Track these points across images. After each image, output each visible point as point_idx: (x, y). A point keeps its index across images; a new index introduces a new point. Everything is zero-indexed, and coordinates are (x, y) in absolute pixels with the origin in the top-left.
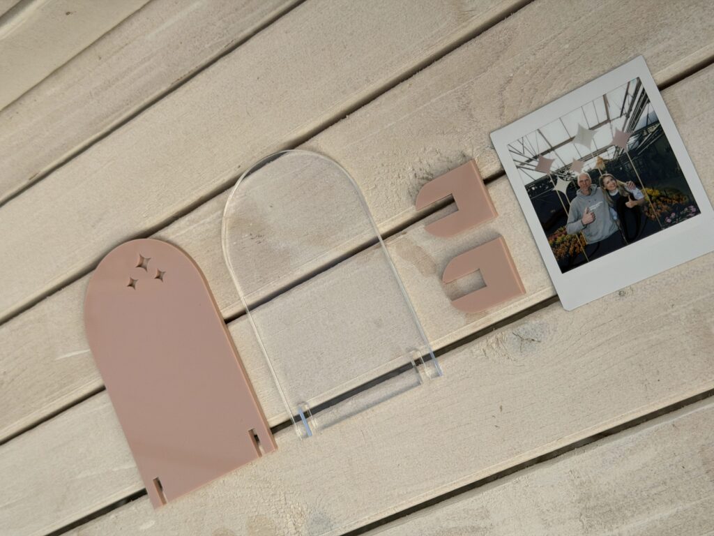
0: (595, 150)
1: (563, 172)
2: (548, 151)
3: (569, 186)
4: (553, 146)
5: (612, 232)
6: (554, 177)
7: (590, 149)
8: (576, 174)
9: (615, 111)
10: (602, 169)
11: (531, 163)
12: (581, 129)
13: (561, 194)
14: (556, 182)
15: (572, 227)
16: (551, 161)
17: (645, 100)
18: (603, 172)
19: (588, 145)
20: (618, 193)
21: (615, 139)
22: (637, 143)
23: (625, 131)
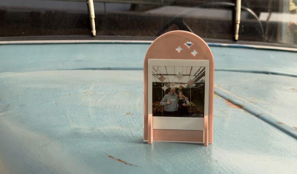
0: (181, 82)
1: (167, 84)
2: (165, 75)
3: (167, 89)
5: (174, 111)
6: (164, 84)
9: (193, 73)
10: (180, 89)
12: (180, 73)
14: (163, 86)
15: (162, 103)
16: (165, 78)
17: (204, 75)
19: (180, 80)
20: (182, 99)
21: (189, 82)
22: (195, 87)
23: (193, 81)
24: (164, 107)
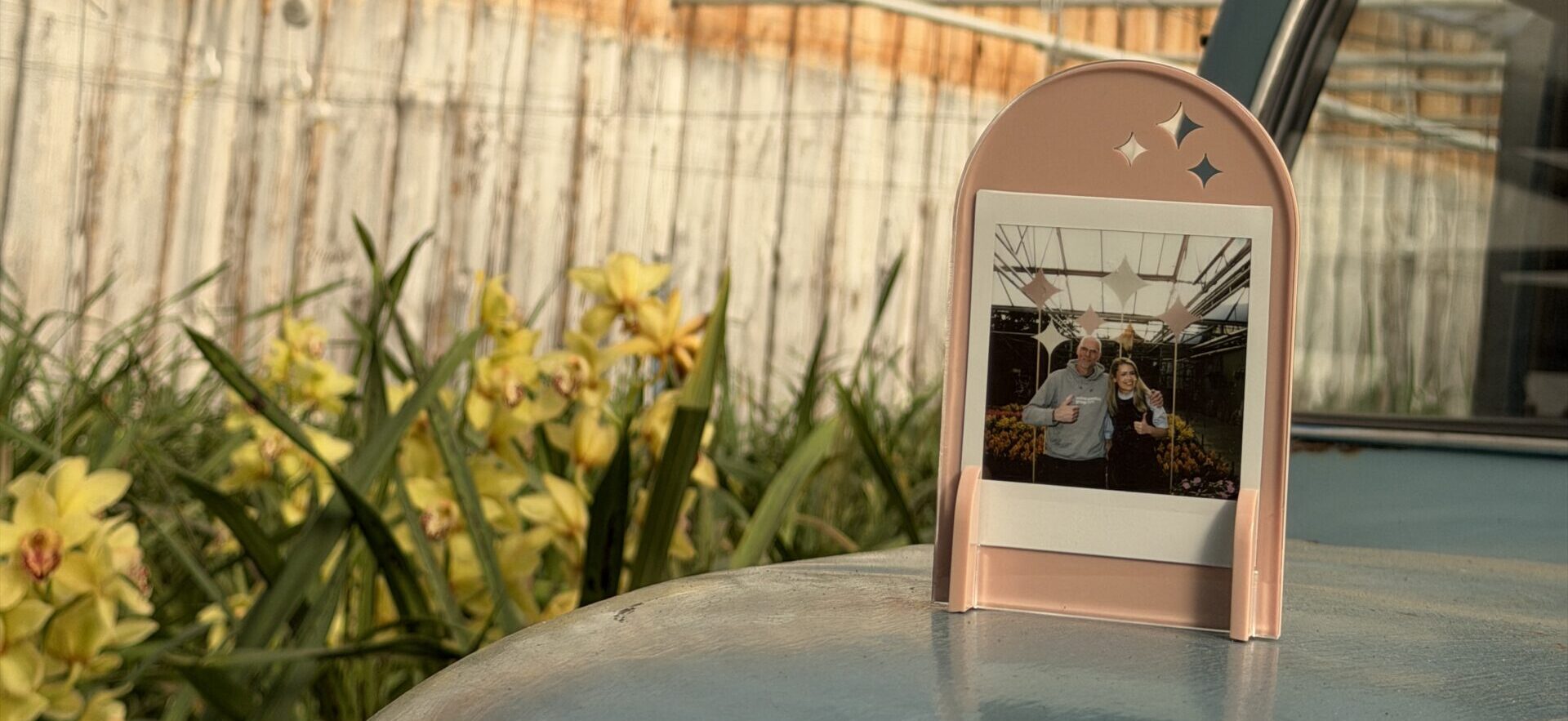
0: (1131, 312)
1: (1061, 317)
2: (1056, 272)
3: (1062, 345)
4: (1069, 267)
5: (1091, 456)
6: (1046, 318)
7: (1123, 306)
9: (1190, 271)
10: (1126, 347)
11: (1021, 275)
12: (1125, 263)
13: (1043, 349)
14: (1044, 327)
15: (1034, 413)
16: (1054, 290)
17: (1243, 280)
19: (1123, 300)
20: (1132, 399)
21: (1169, 313)
22: (1200, 338)
23: (1189, 310)
24: (1040, 432)
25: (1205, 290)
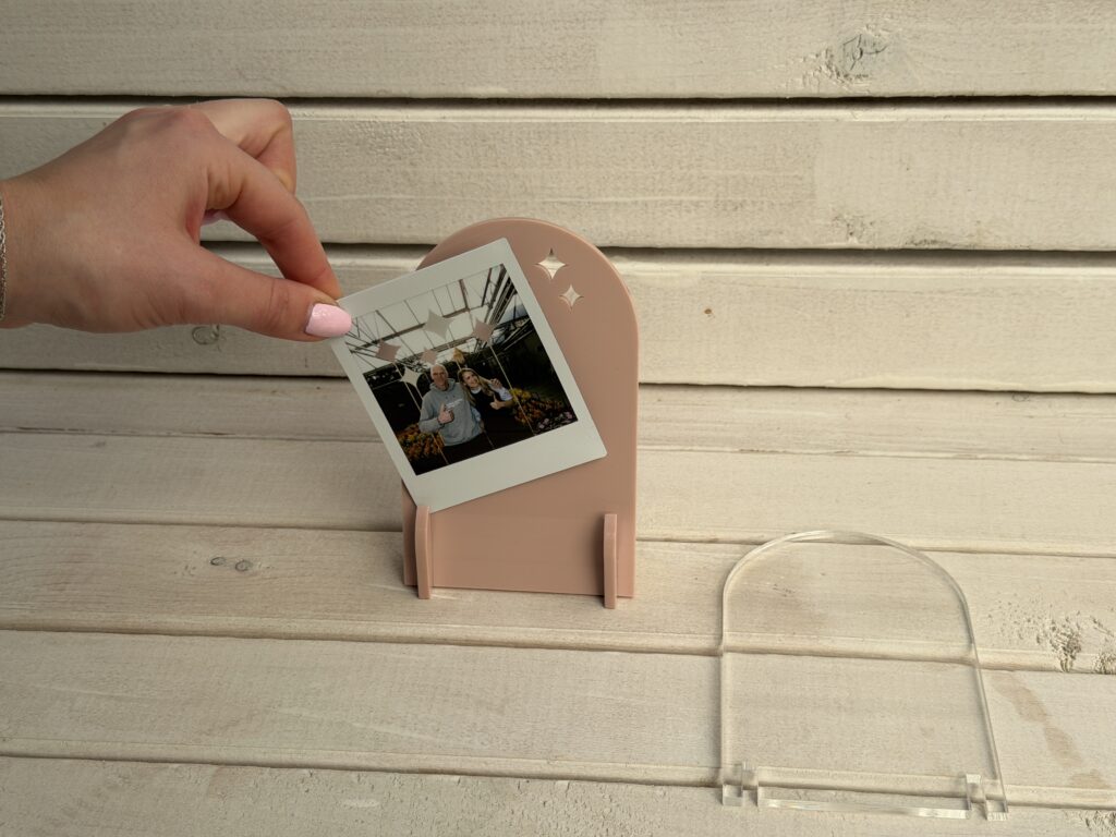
0: (452, 340)
2: (391, 337)
3: (420, 378)
4: (397, 331)
5: (475, 435)
6: (401, 367)
7: (445, 338)
8: (429, 366)
9: (474, 300)
11: (370, 348)
12: (432, 314)
13: (411, 386)
14: (403, 372)
15: (426, 425)
16: (396, 348)
17: (511, 290)
18: (462, 366)
19: (443, 335)
20: (481, 392)
21: (476, 331)
22: (503, 337)
23: (487, 323)
24: (436, 434)
25: (490, 307)
